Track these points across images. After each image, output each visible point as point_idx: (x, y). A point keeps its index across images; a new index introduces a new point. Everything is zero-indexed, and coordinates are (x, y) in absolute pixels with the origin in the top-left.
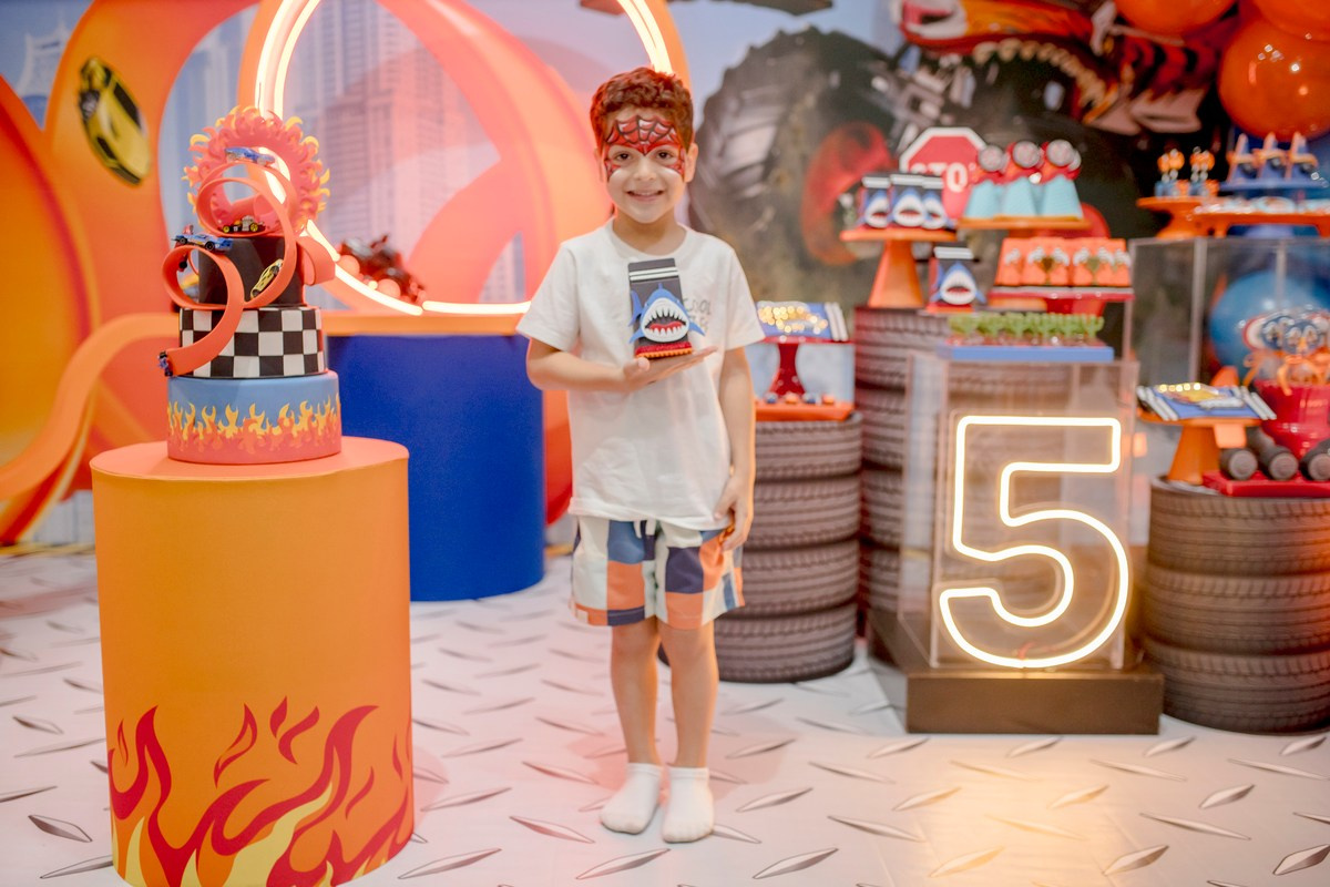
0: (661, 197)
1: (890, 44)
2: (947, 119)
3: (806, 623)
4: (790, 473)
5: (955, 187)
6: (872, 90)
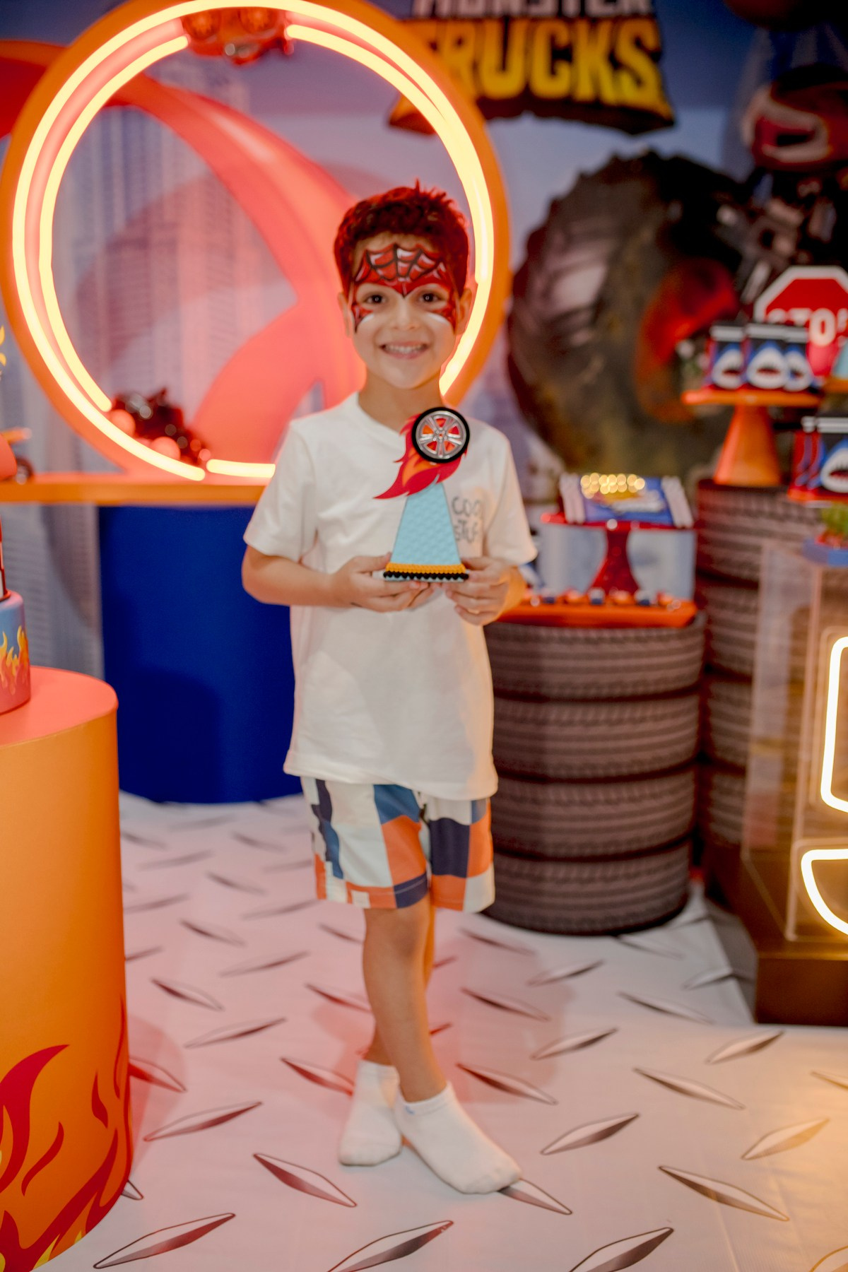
0: (427, 354)
1: (740, 170)
2: (804, 257)
3: (633, 867)
4: (617, 691)
5: (821, 339)
6: (718, 223)
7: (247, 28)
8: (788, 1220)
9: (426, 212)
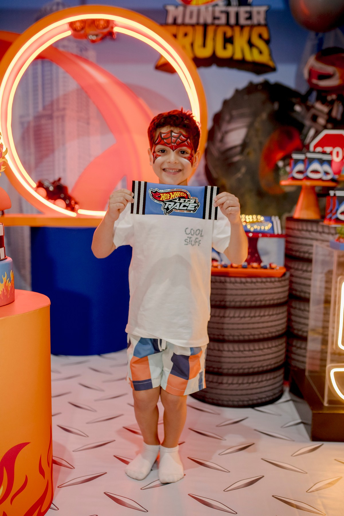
0: (181, 173)
1: (303, 89)
2: (329, 126)
3: (260, 378)
4: (253, 304)
5: (337, 159)
6: (294, 111)
7: (97, 27)
8: (325, 515)
9: (184, 119)
